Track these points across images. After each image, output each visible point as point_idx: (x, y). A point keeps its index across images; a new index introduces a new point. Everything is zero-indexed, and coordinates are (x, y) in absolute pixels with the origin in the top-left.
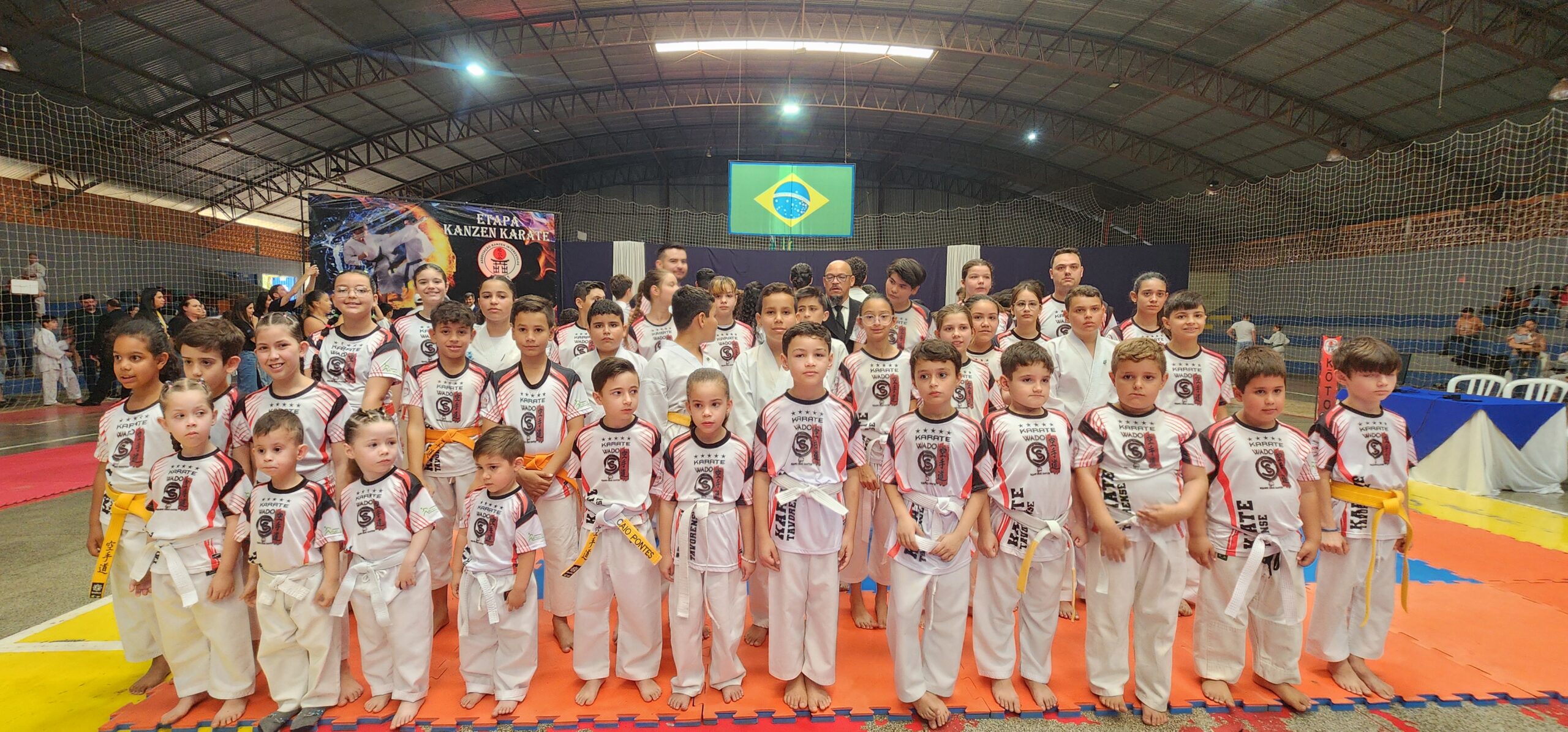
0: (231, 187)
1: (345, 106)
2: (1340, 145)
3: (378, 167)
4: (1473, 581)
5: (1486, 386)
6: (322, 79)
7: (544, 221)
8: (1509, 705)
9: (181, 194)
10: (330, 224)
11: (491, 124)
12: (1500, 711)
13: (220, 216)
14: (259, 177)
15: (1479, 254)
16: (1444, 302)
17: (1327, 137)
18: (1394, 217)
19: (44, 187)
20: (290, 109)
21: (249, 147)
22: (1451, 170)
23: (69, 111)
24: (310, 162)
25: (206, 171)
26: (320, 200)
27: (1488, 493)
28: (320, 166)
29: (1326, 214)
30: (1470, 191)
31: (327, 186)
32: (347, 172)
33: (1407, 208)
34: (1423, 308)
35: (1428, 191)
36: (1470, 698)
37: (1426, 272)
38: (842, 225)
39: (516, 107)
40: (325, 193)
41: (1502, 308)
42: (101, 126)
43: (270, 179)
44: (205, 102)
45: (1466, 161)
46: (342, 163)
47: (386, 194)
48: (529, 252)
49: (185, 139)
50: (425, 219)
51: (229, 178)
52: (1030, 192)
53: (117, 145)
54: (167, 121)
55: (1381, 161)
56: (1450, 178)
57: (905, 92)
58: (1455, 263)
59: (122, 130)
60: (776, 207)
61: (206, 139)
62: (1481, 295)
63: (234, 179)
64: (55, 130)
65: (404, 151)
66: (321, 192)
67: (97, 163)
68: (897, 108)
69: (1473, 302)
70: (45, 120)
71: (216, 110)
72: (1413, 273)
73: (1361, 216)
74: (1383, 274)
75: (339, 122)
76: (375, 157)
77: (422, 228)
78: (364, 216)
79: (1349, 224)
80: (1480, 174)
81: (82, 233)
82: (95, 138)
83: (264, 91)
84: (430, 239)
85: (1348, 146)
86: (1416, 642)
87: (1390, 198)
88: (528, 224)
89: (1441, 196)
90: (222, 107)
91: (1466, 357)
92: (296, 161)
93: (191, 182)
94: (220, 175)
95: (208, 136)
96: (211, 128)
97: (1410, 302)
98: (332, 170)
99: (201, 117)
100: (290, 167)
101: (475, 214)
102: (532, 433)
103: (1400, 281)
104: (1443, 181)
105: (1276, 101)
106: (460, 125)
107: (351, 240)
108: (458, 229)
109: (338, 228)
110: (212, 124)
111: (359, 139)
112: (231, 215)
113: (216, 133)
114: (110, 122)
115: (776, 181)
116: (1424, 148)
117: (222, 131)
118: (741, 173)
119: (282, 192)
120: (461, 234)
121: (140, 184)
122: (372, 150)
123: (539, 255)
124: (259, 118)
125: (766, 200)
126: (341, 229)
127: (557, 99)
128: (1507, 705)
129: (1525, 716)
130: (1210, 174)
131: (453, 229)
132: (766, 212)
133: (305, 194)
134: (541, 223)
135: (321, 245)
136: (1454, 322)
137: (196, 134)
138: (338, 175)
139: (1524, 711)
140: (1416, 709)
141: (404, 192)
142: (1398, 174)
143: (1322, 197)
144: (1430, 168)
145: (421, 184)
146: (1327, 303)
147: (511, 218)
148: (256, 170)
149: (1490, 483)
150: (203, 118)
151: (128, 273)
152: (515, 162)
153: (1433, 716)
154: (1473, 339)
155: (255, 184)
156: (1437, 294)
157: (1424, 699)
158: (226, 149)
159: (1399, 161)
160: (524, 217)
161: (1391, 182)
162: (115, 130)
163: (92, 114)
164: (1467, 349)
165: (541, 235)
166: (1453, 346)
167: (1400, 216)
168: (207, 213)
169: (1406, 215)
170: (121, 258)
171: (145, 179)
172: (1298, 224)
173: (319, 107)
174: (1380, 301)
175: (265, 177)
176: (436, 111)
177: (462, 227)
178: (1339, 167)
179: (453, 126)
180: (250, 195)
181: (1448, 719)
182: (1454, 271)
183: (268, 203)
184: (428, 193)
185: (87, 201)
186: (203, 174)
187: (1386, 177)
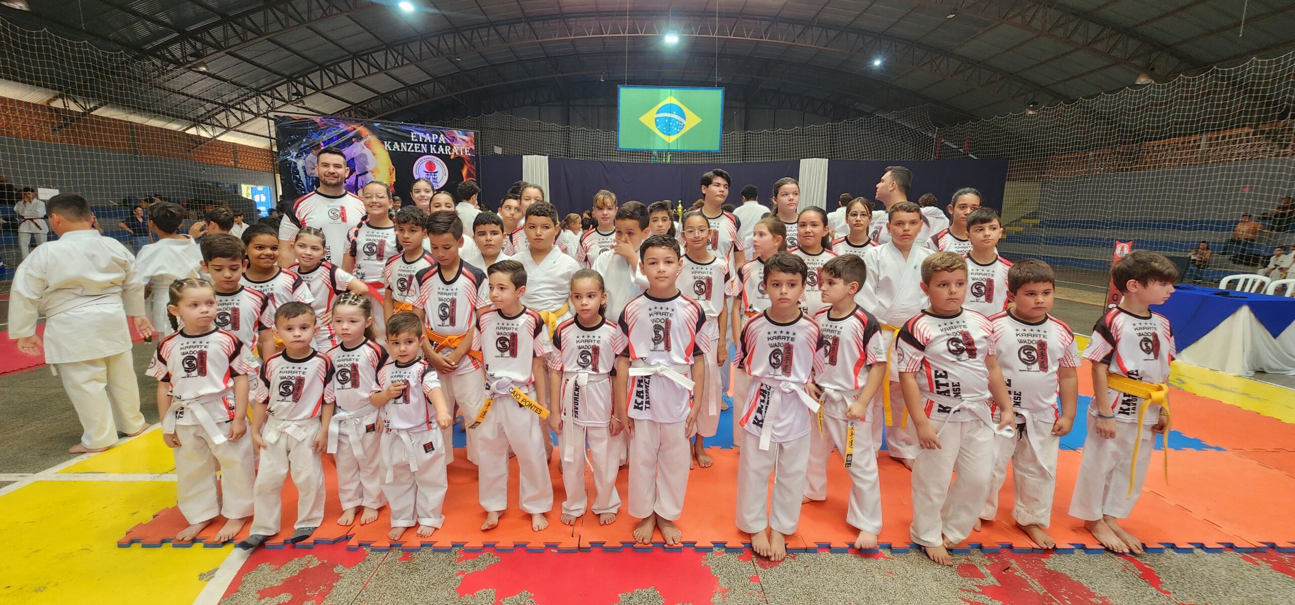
0: (210, 109)
1: (300, 39)
2: (1149, 70)
3: (330, 91)
4: (1219, 449)
5: (1253, 285)
6: (280, 15)
7: (465, 138)
8: (1233, 552)
9: (168, 115)
10: (293, 142)
11: (421, 53)
12: (1225, 557)
13: (203, 134)
14: (232, 100)
15: (1262, 168)
16: (1227, 210)
17: (1138, 62)
18: (1190, 135)
19: (57, 110)
20: (256, 41)
21: (222, 74)
22: (1245, 93)
23: (72, 45)
24: (274, 88)
25: (187, 95)
26: (284, 120)
27: (1243, 374)
28: (283, 90)
29: (1131, 132)
30: (1260, 112)
31: (290, 108)
32: (305, 96)
33: (1203, 126)
34: (1209, 215)
35: (1223, 111)
36: (1202, 546)
37: (1215, 183)
38: (712, 141)
39: (441, 38)
40: (287, 115)
41: (1276, 216)
42: (99, 57)
43: (242, 102)
44: (184, 36)
45: (1259, 84)
46: (301, 88)
47: (338, 116)
48: (454, 164)
49: (169, 68)
50: (369, 137)
51: (208, 101)
52: (874, 111)
53: (113, 73)
54: (153, 53)
55: (1183, 84)
56: (1244, 99)
57: (770, 23)
58: (1240, 176)
59: (116, 61)
60: (657, 126)
61: (188, 68)
62: (1260, 204)
63: (212, 102)
64: (62, 61)
65: (351, 77)
66: (284, 114)
67: (98, 89)
68: (762, 38)
69: (1252, 210)
70: (54, 52)
71: (193, 42)
72: (1203, 184)
73: (1162, 134)
74: (1176, 185)
75: (295, 52)
76: (327, 83)
77: (367, 145)
78: (320, 134)
79: (1150, 140)
80: (1270, 97)
81: (90, 149)
82: (95, 68)
83: (231, 26)
84: (374, 154)
85: (1156, 70)
86: (1164, 499)
87: (1188, 117)
88: (452, 141)
89: (1234, 116)
90: (196, 39)
91: (1242, 257)
92: (263, 87)
93: (176, 106)
94: (200, 99)
95: (189, 65)
96: (190, 59)
97: (1198, 209)
98: (293, 94)
99: (181, 49)
100: (258, 92)
101: (409, 132)
102: (446, 319)
103: (1190, 192)
104: (1237, 102)
105: (1094, 30)
106: (396, 55)
107: (311, 155)
108: (396, 146)
109: (300, 145)
110: (191, 55)
111: (312, 67)
112: (212, 133)
113: (194, 63)
114: (106, 54)
115: (658, 103)
116: (1223, 73)
117: (200, 61)
118: (628, 96)
119: (252, 113)
120: (399, 150)
121: (134, 107)
122: (325, 77)
123: (462, 167)
124: (229, 50)
125: (649, 119)
126: (302, 146)
127: (475, 31)
128: (1231, 553)
129: (1244, 561)
130: (1030, 96)
131: (392, 145)
132: (649, 131)
133: (271, 115)
134: (464, 140)
135: (287, 160)
136: (1235, 227)
137: (178, 64)
138: (298, 98)
139: (1245, 558)
140: (1155, 555)
141: (352, 112)
142: (1198, 96)
143: (1128, 116)
144: (1226, 92)
145: (366, 106)
146: (1125, 210)
147: (439, 136)
148: (231, 93)
149: (1246, 365)
150: (183, 49)
151: (128, 183)
152: (442, 87)
153: (1169, 561)
154: (1250, 242)
155: (230, 107)
156: (1222, 203)
157: (1163, 546)
158: (203, 77)
159: (1200, 84)
160: (449, 135)
161: (1191, 103)
162: (111, 61)
163: (91, 48)
164: (1243, 251)
165: (464, 150)
166: (1231, 248)
167: (1196, 134)
168: (192, 131)
169: (1202, 132)
170: (122, 171)
171: (138, 103)
172: (1105, 141)
173: (279, 40)
174: (1172, 209)
175: (237, 101)
176: (375, 43)
177: (399, 144)
178: (1146, 90)
179: (390, 55)
180: (227, 116)
181: (1180, 563)
182: (1239, 183)
183: (242, 123)
184: (372, 114)
185: (92, 122)
186: (186, 98)
187: (1186, 98)
